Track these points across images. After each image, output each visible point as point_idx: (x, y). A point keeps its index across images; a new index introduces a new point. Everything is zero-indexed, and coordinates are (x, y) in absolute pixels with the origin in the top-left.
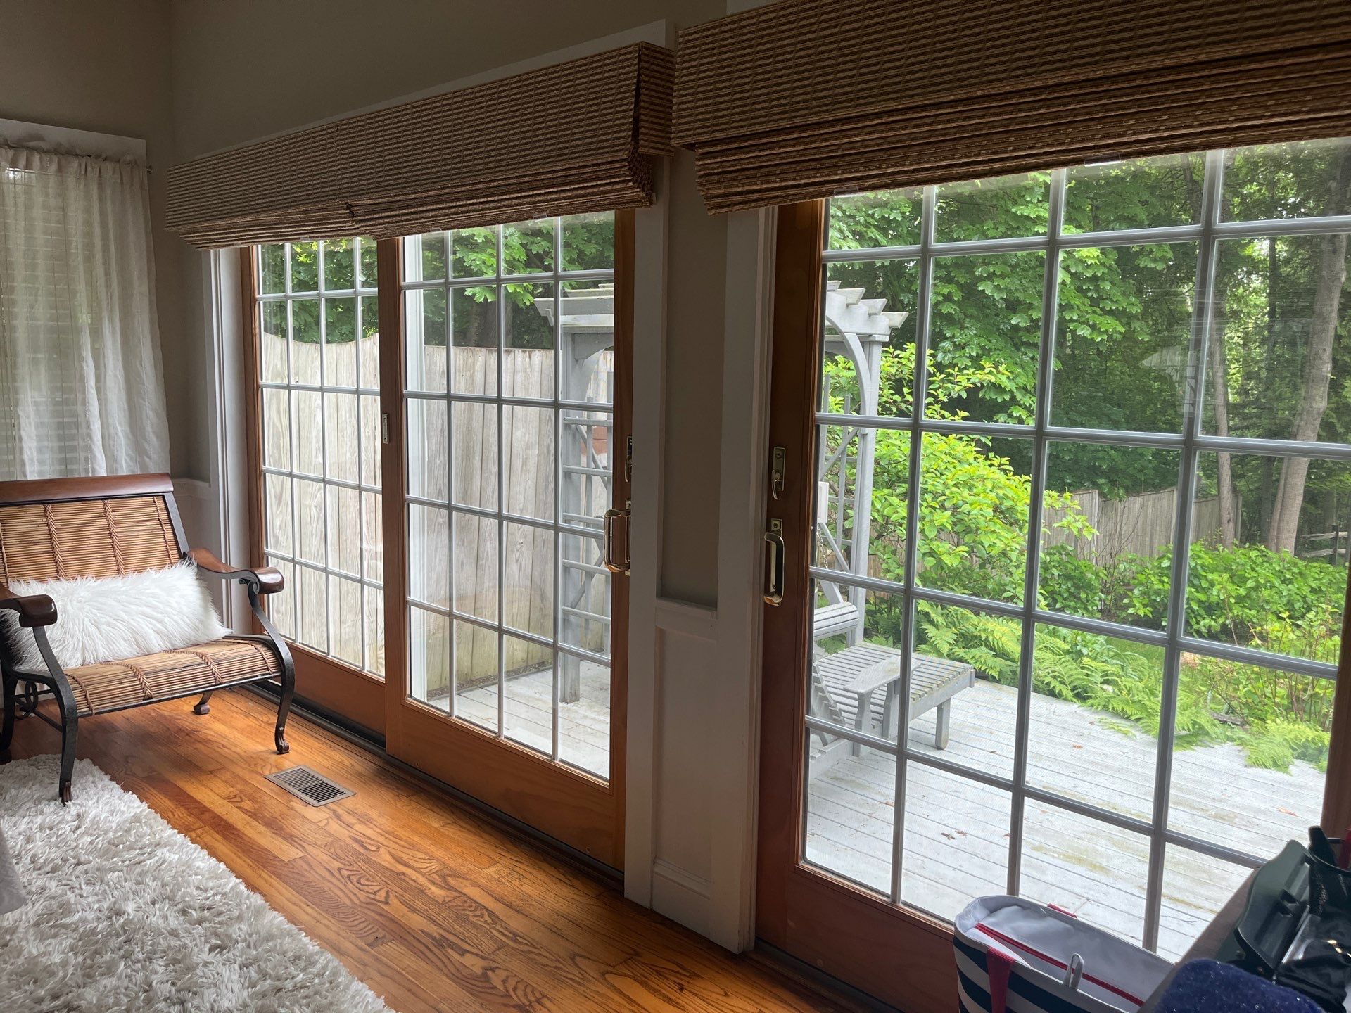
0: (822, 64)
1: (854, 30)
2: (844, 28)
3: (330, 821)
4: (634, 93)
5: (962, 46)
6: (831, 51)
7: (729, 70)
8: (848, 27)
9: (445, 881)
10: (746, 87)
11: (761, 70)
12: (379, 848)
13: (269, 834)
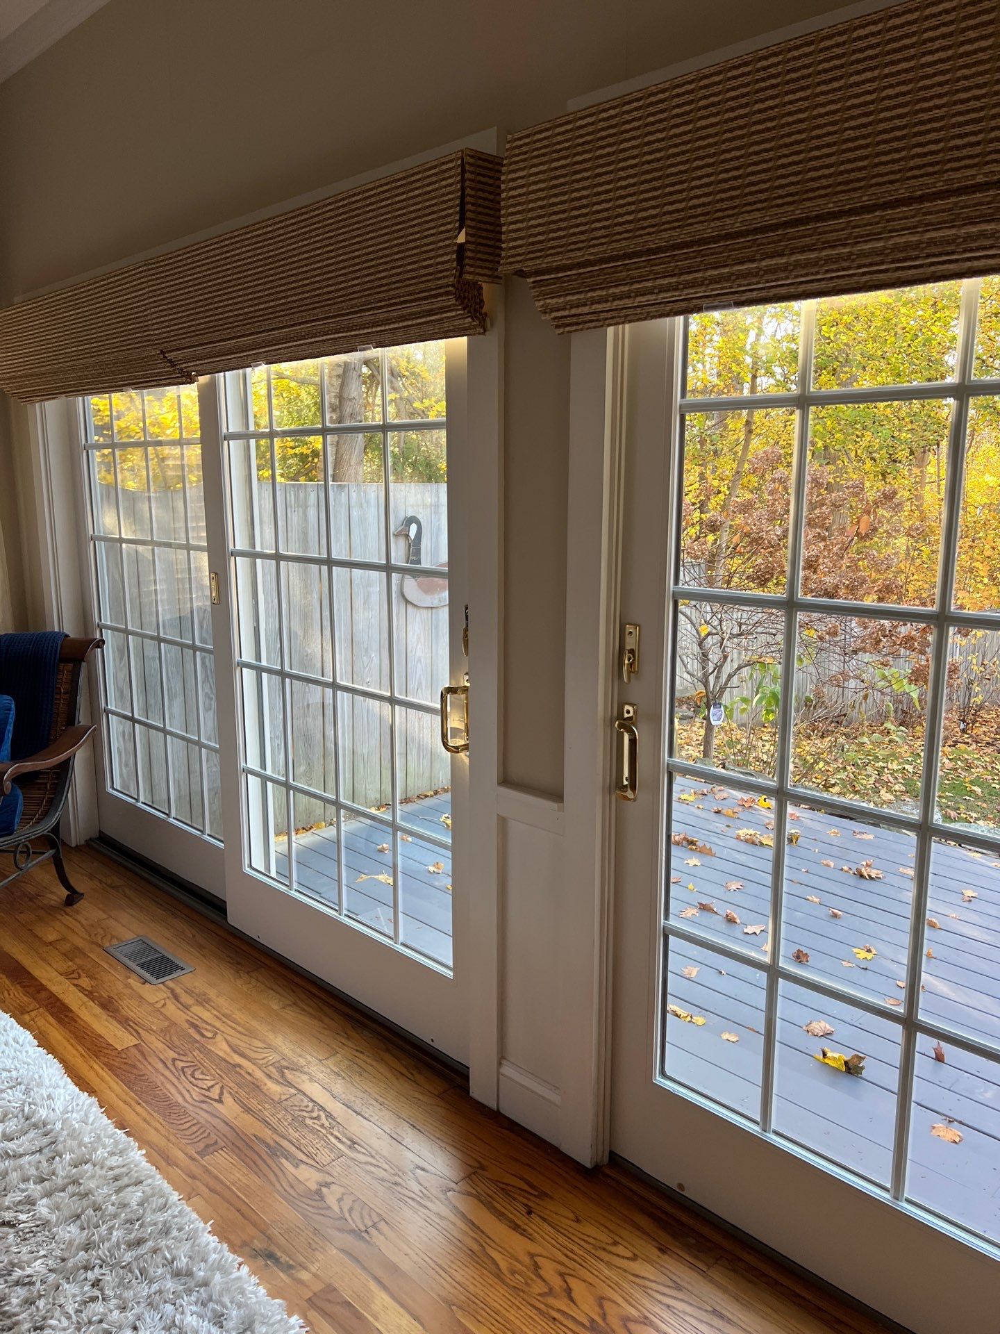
0: (673, 170)
1: (712, 125)
2: (699, 124)
3: (167, 1001)
4: (458, 209)
5: (845, 141)
6: (683, 153)
7: (562, 180)
8: (703, 123)
9: (283, 1075)
10: (584, 202)
11: (602, 180)
12: (216, 1034)
13: (105, 1017)
